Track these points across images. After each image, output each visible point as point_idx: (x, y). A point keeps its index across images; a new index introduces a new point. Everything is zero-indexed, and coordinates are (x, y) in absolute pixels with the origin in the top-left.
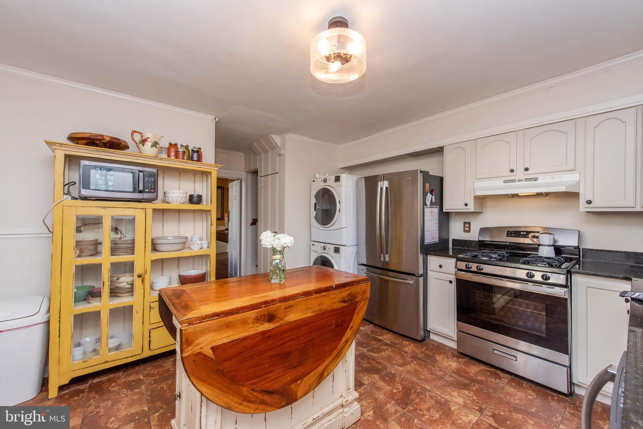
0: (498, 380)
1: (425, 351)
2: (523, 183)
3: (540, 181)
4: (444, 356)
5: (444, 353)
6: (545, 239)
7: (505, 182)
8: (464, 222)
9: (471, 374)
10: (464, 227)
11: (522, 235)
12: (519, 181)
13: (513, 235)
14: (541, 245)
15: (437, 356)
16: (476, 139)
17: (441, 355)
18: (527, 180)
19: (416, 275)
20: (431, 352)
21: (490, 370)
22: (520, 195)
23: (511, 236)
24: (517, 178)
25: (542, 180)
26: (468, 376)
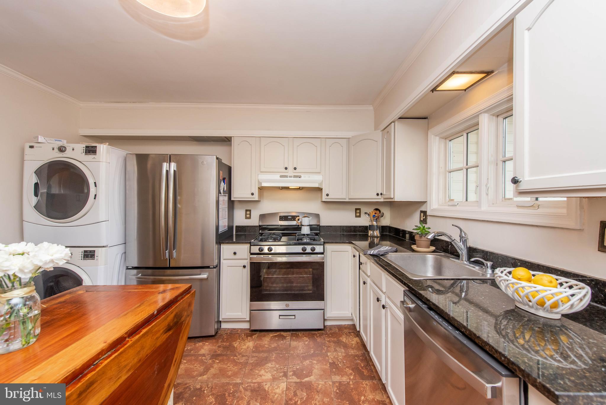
0: (284, 340)
1: (222, 344)
2: (292, 178)
3: (302, 178)
4: (239, 340)
5: (239, 337)
6: (306, 221)
7: (281, 176)
8: (246, 210)
9: (266, 346)
10: (246, 214)
11: (289, 219)
12: (290, 177)
13: (283, 219)
14: (303, 226)
15: (234, 343)
16: (260, 137)
17: (237, 340)
18: (295, 176)
19: (210, 267)
20: (227, 342)
21: (276, 334)
22: (290, 188)
23: (282, 220)
24: (289, 175)
25: (304, 177)
26: (265, 349)
